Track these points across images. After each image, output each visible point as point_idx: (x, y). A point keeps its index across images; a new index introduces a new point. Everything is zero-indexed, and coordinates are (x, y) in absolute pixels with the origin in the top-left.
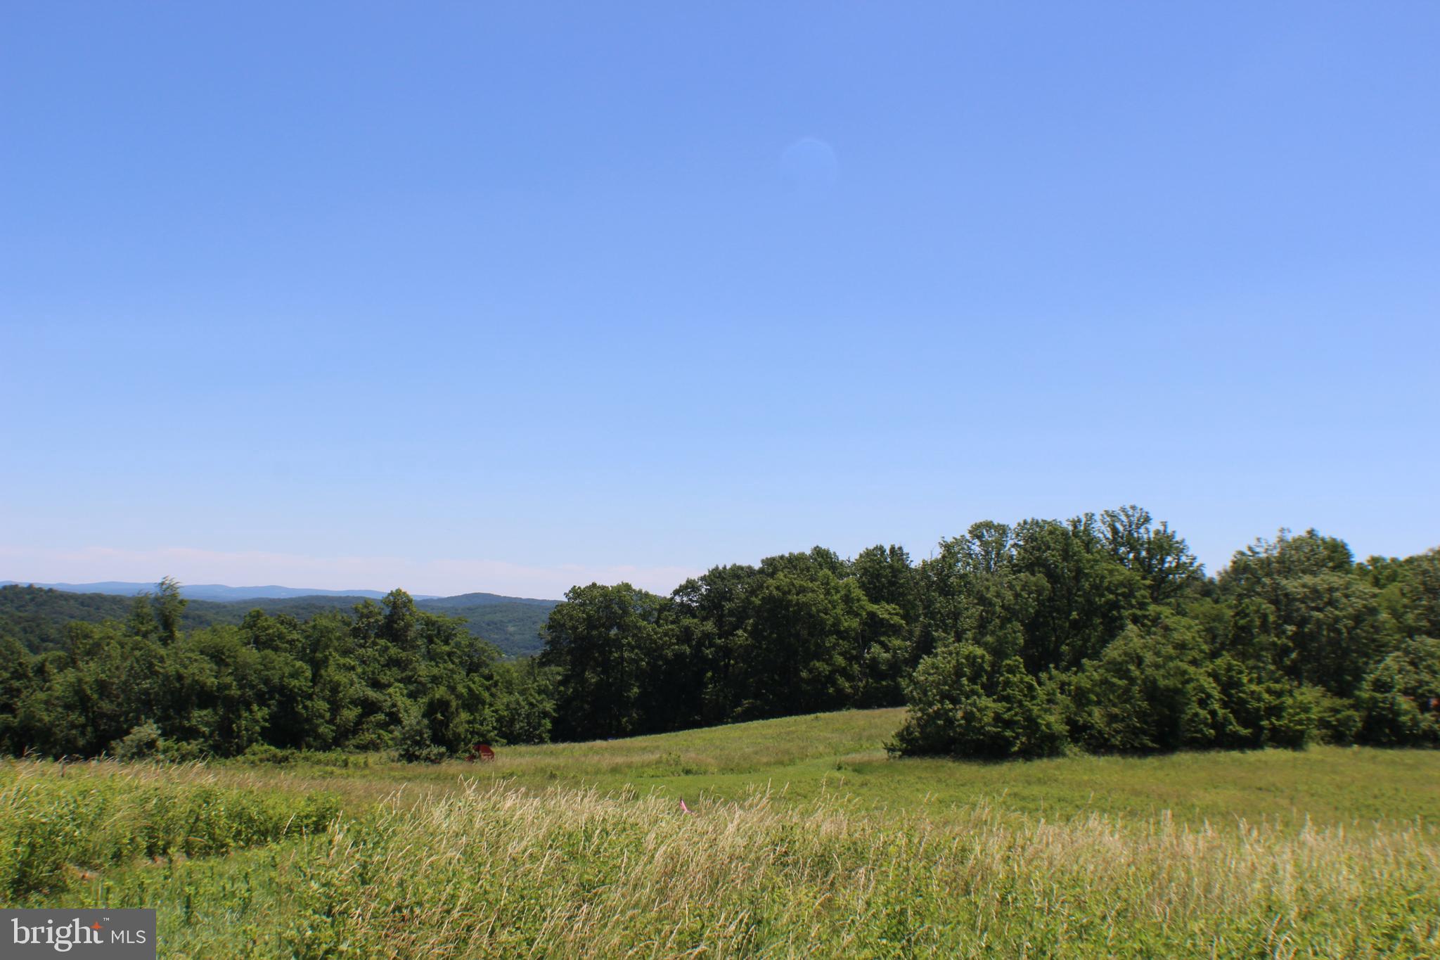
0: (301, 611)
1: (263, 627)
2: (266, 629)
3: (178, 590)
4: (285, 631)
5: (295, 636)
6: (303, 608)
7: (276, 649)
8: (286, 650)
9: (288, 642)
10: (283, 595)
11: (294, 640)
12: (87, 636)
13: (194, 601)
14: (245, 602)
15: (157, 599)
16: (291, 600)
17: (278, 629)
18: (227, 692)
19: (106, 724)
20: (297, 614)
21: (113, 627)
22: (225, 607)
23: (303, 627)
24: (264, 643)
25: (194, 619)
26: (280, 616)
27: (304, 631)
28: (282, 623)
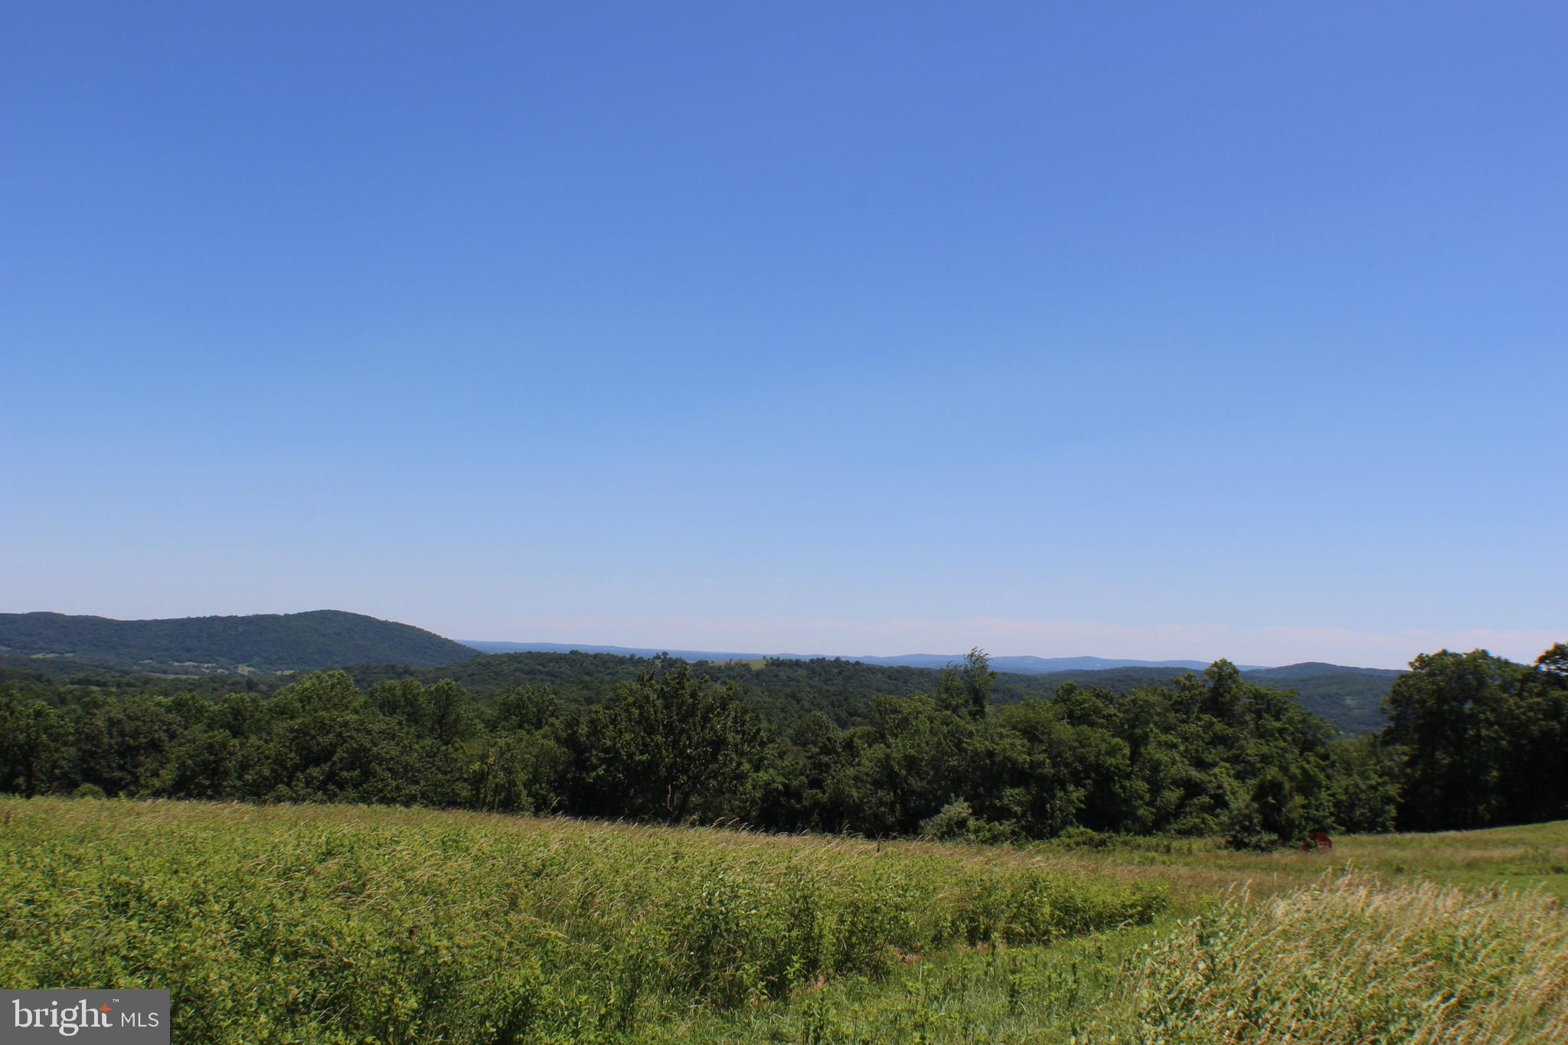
0: (1117, 684)
1: (1077, 701)
2: (1081, 704)
3: (988, 663)
4: (1100, 705)
5: (1112, 710)
6: (1119, 681)
7: (1092, 724)
8: (1102, 726)
9: (1104, 717)
10: (1098, 667)
11: (1110, 715)
12: (895, 711)
13: (1004, 674)
14: (1057, 674)
15: (966, 672)
16: (1106, 671)
17: (1094, 703)
18: (1039, 770)
19: (915, 801)
20: (1113, 687)
21: (921, 700)
22: (1036, 679)
23: (1121, 700)
24: (1079, 718)
25: (1004, 692)
26: (1095, 690)
27: (1121, 705)
28: (1098, 696)
